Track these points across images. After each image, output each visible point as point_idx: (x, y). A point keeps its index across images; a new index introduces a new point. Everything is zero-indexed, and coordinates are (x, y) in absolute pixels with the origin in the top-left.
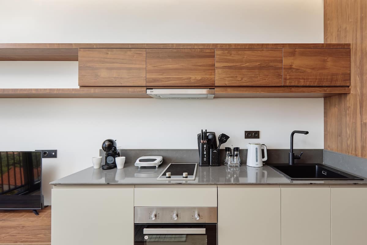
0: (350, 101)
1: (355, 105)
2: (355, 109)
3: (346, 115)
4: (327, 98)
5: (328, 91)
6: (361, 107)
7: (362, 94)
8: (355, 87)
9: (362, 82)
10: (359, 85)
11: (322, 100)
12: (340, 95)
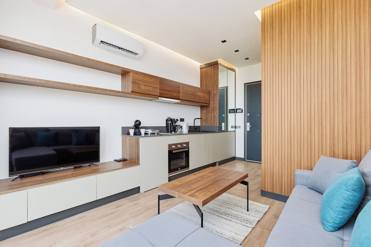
0: (210, 109)
1: (212, 110)
2: (212, 111)
3: (209, 113)
4: (202, 107)
5: (202, 104)
6: (213, 111)
7: (214, 107)
8: (212, 104)
9: (214, 103)
10: (213, 104)
11: (200, 108)
12: (207, 106)
